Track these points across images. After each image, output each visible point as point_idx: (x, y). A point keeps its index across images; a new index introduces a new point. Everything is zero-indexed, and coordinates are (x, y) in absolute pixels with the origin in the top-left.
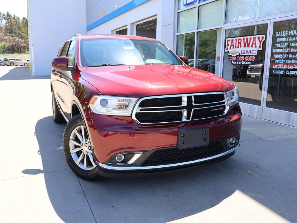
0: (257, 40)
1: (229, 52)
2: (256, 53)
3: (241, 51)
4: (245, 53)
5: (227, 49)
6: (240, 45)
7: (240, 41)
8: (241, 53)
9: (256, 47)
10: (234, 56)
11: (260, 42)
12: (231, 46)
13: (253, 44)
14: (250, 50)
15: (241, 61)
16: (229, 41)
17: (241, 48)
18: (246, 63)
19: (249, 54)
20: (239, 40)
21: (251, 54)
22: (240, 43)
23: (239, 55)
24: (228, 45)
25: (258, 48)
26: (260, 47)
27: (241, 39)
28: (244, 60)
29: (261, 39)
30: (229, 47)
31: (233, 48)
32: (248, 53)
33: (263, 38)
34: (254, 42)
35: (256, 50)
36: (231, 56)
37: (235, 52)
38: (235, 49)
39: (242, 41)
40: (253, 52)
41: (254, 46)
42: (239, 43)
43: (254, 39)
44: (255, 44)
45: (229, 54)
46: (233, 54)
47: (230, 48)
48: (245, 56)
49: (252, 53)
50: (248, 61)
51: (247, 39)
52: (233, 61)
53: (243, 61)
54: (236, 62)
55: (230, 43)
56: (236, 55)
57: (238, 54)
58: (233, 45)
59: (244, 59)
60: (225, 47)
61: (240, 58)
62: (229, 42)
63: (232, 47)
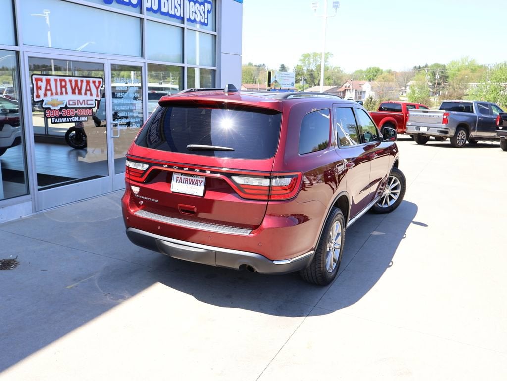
0: (92, 85)
1: (42, 101)
2: (93, 104)
3: (69, 101)
4: (75, 104)
5: (38, 96)
6: (64, 90)
7: (63, 84)
8: (69, 104)
9: (91, 95)
10: (55, 110)
11: (97, 88)
12: (46, 90)
13: (86, 90)
14: (84, 99)
15: (71, 117)
16: (41, 80)
17: (67, 95)
18: (79, 119)
19: (83, 105)
20: (61, 81)
21: (86, 106)
22: (65, 87)
23: (66, 107)
24: (39, 88)
25: (94, 97)
26: (97, 96)
27: (64, 81)
28: (76, 116)
29: (97, 84)
30: (41, 93)
31: (52, 94)
32: (81, 104)
33: (99, 83)
34: (88, 88)
35: (92, 100)
36: (49, 108)
37: (56, 102)
38: (55, 97)
39: (68, 84)
40: (89, 102)
41: (88, 93)
42: (62, 87)
43: (88, 82)
44: (90, 90)
45: (44, 106)
46: (54, 105)
47: (45, 95)
48: (76, 109)
49: (87, 104)
50: (82, 117)
51: (76, 81)
52: (56, 118)
53: (74, 117)
54: (61, 119)
55: (43, 84)
56: (59, 108)
57: (64, 106)
58: (51, 89)
59: (75, 113)
60: (34, 92)
61: (68, 113)
62: (39, 83)
63: (48, 93)
